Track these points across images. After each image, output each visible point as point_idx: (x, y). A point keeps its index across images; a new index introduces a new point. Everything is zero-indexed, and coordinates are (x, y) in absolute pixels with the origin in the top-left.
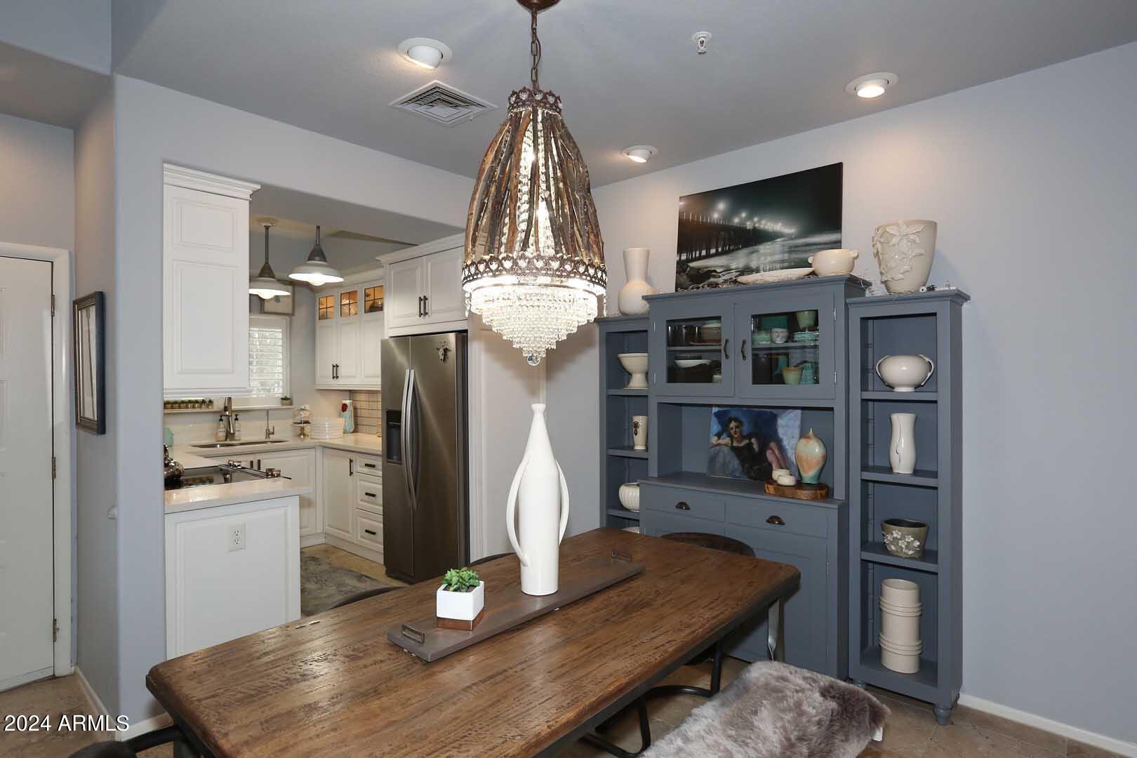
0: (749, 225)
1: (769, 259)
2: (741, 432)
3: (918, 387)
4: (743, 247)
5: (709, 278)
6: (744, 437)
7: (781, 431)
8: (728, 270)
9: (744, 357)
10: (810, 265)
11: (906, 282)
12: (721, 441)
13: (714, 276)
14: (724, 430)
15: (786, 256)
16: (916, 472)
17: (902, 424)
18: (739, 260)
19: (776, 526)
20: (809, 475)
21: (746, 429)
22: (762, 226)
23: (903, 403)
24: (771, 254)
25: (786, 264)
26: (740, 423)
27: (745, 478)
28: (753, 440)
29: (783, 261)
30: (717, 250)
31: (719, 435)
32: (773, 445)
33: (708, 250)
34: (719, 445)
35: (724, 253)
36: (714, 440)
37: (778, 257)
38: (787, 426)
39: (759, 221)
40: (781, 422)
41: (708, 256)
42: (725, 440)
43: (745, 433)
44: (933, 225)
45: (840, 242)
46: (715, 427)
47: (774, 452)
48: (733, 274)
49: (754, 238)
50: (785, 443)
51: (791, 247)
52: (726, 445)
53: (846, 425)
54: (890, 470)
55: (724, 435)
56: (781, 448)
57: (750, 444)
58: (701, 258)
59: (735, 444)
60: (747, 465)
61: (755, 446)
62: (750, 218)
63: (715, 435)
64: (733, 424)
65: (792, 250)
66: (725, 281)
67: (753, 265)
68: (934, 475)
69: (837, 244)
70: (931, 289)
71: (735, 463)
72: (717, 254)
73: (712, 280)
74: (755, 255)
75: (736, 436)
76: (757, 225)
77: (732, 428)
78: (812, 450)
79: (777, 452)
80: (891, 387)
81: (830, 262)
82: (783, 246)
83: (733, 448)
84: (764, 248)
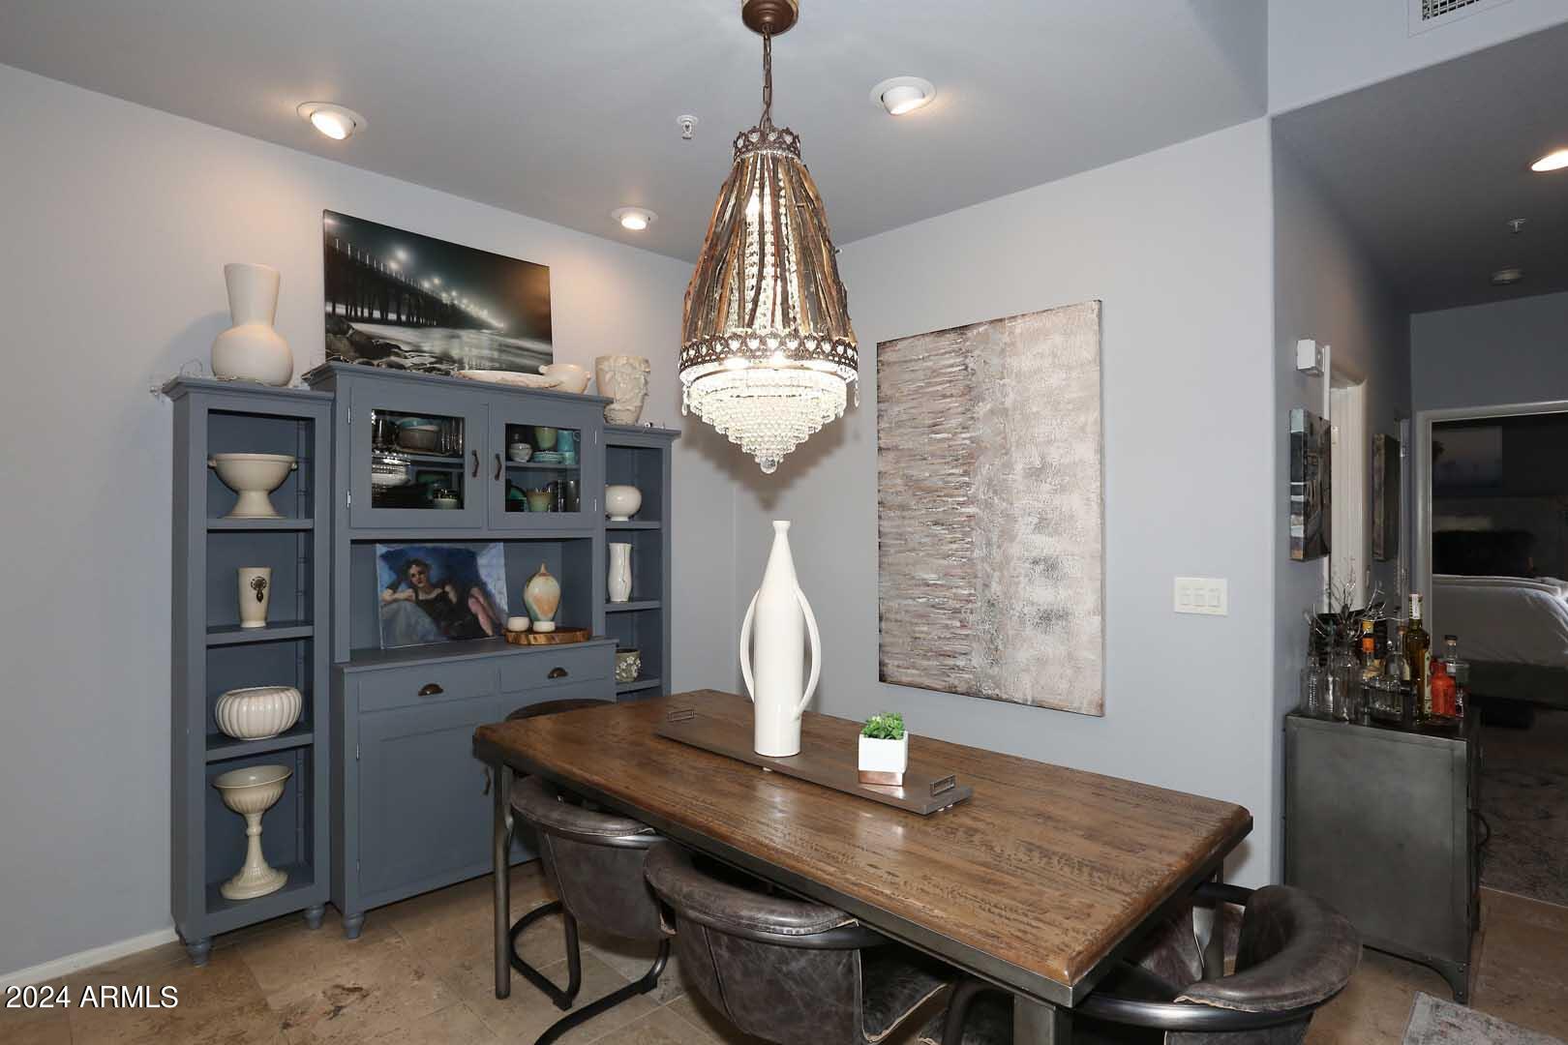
0: (445, 297)
1: (475, 352)
2: (428, 580)
3: (631, 517)
4: (438, 326)
5: (389, 356)
6: (434, 586)
7: (483, 573)
8: (418, 351)
12: (398, 596)
13: (397, 355)
14: (401, 578)
15: (496, 355)
16: (632, 598)
18: (434, 341)
19: (563, 680)
21: (435, 573)
22: (463, 306)
23: (620, 533)
24: (478, 347)
25: (497, 365)
26: (425, 569)
27: (444, 640)
28: (448, 588)
29: (492, 360)
30: (399, 317)
31: (394, 587)
32: (475, 591)
33: (384, 311)
34: (396, 601)
35: (408, 324)
36: (386, 595)
37: (486, 352)
38: (489, 568)
39: (458, 298)
40: (482, 561)
41: (384, 321)
42: (405, 593)
43: (434, 580)
44: (648, 364)
46: (384, 574)
47: (478, 601)
48: (427, 360)
49: (453, 319)
50: (491, 587)
51: (500, 345)
52: (406, 600)
54: (610, 599)
55: (403, 586)
56: (487, 595)
57: (444, 596)
58: (370, 320)
59: (422, 597)
60: (443, 624)
61: (452, 596)
62: (447, 288)
63: (388, 587)
64: (414, 570)
66: (417, 366)
67: (455, 353)
68: (658, 600)
71: (425, 622)
72: (398, 323)
73: (393, 358)
74: (456, 341)
75: (421, 585)
76: (456, 302)
77: (413, 575)
79: (481, 600)
80: (612, 517)
82: (492, 340)
83: (419, 603)
84: (468, 335)
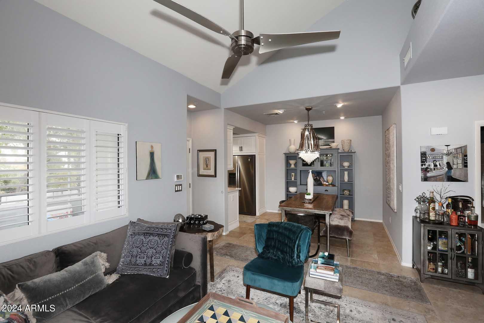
3: (349, 167)
6: (315, 177)
7: (323, 176)
9: (319, 162)
10: (330, 145)
11: (346, 149)
15: (324, 143)
16: (348, 181)
17: (346, 173)
19: (327, 191)
20: (330, 182)
21: (316, 175)
23: (346, 170)
28: (318, 177)
29: (323, 144)
32: (322, 178)
37: (323, 143)
38: (324, 175)
39: (319, 136)
40: (323, 173)
44: (351, 140)
45: (334, 141)
50: (324, 177)
53: (338, 173)
54: (344, 181)
56: (323, 178)
57: (317, 178)
61: (318, 178)
65: (325, 142)
68: (352, 182)
69: (334, 142)
70: (351, 151)
78: (330, 178)
80: (344, 167)
81: (333, 145)
